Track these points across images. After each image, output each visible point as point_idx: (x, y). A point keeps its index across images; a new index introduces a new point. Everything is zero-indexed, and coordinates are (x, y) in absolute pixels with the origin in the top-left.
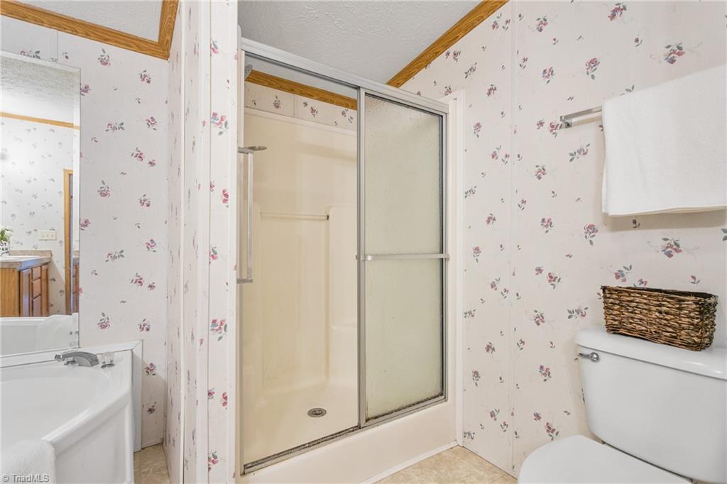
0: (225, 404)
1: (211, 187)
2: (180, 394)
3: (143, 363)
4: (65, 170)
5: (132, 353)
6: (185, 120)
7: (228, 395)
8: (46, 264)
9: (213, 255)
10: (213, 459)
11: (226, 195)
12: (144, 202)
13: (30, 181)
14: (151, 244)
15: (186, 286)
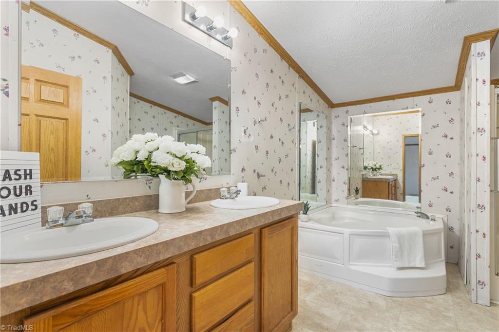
0: (484, 237)
1: (477, 155)
2: (465, 235)
3: (448, 225)
4: (403, 135)
5: (443, 220)
6: (467, 127)
7: (486, 234)
8: (395, 180)
9: (478, 180)
10: (478, 256)
11: (485, 158)
12: (448, 156)
13: (388, 143)
14: (451, 174)
15: (467, 192)
